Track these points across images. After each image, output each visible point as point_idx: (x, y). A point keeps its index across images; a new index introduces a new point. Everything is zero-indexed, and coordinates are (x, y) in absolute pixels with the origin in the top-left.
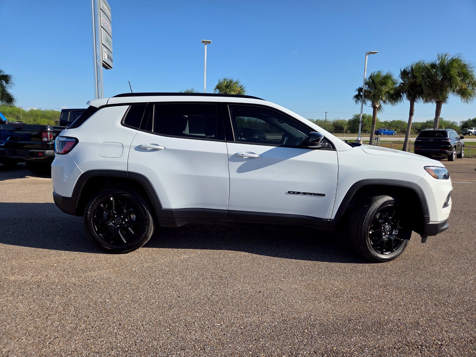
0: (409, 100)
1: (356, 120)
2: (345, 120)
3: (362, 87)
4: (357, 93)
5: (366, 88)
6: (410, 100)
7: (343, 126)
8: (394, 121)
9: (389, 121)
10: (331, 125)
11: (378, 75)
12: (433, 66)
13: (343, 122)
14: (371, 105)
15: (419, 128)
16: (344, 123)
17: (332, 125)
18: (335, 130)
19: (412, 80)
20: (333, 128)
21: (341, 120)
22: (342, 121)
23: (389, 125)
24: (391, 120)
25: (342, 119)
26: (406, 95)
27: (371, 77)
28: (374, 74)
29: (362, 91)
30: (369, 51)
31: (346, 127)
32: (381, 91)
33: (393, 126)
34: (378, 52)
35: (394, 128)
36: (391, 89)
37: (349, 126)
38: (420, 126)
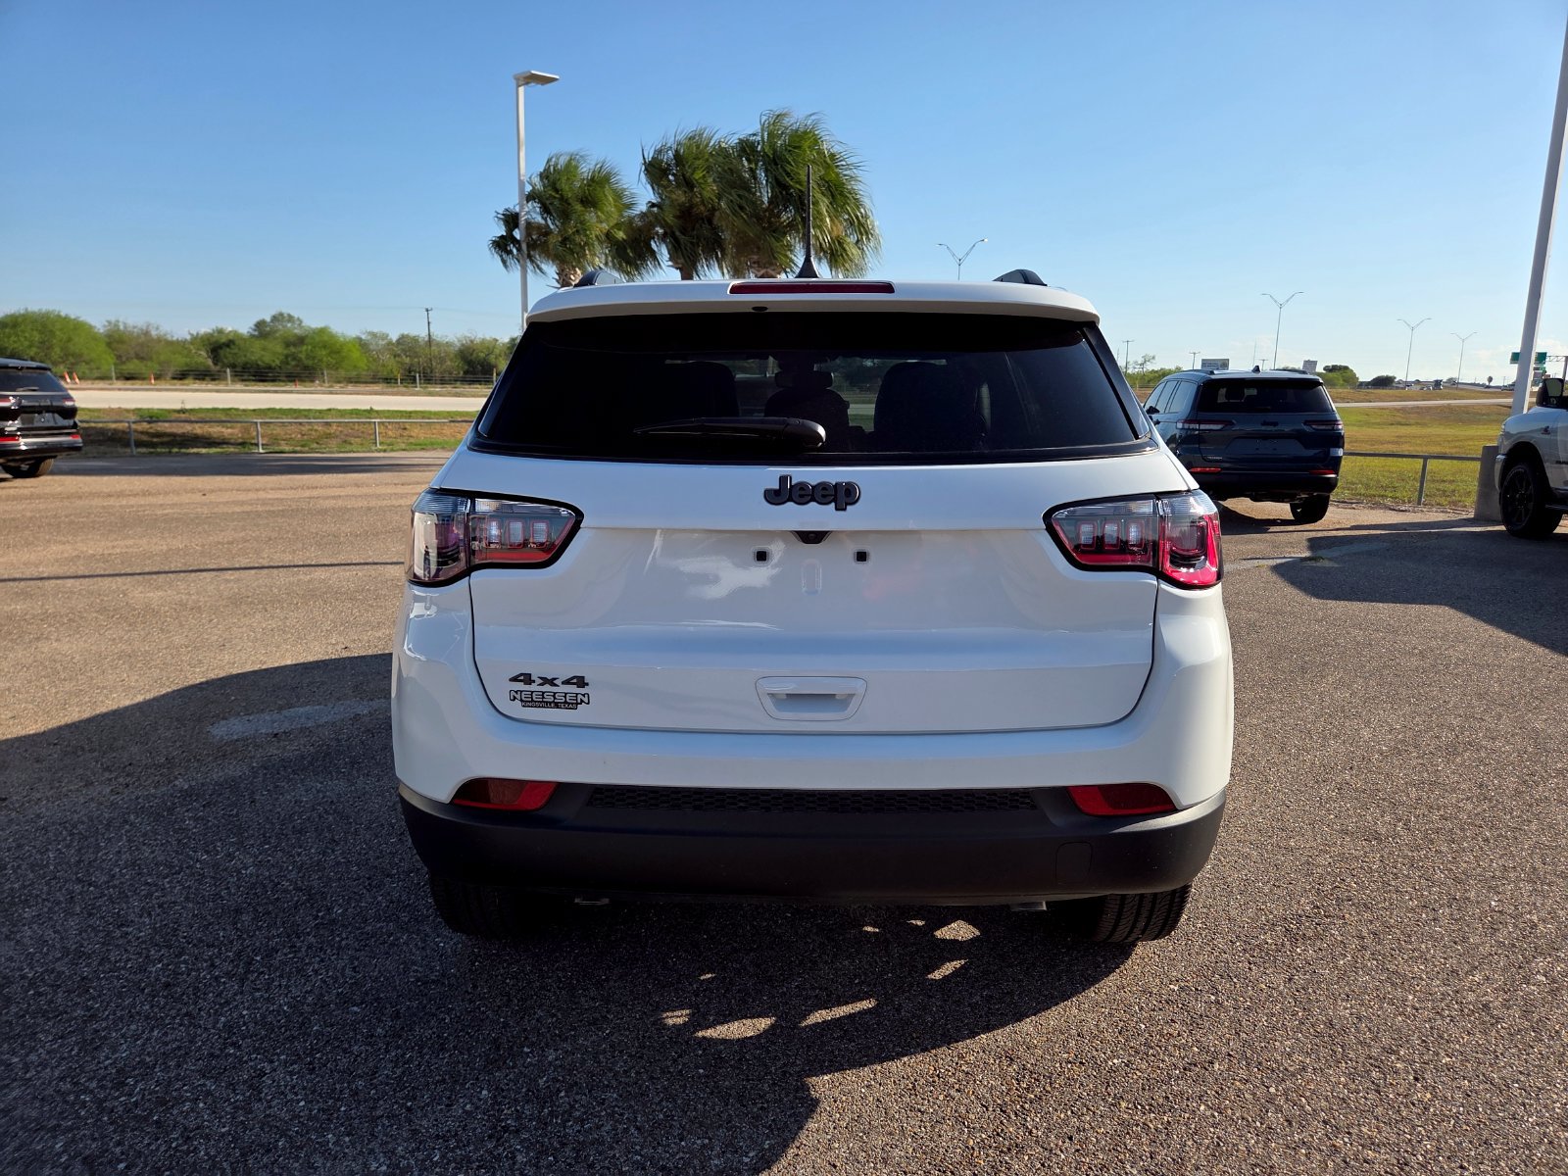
0: (677, 268)
2: (496, 340)
3: (517, 209)
4: (500, 231)
5: (533, 213)
6: (681, 269)
7: (492, 359)
10: (452, 356)
11: (571, 168)
12: (746, 148)
13: (490, 346)
14: (557, 281)
16: (497, 351)
17: (456, 356)
18: (466, 373)
19: (680, 196)
20: (458, 366)
21: (484, 341)
22: (490, 342)
25: (488, 338)
26: (667, 246)
27: (545, 176)
28: (556, 165)
29: (516, 225)
30: (523, 69)
31: (503, 362)
32: (582, 228)
34: (554, 80)
36: (618, 226)
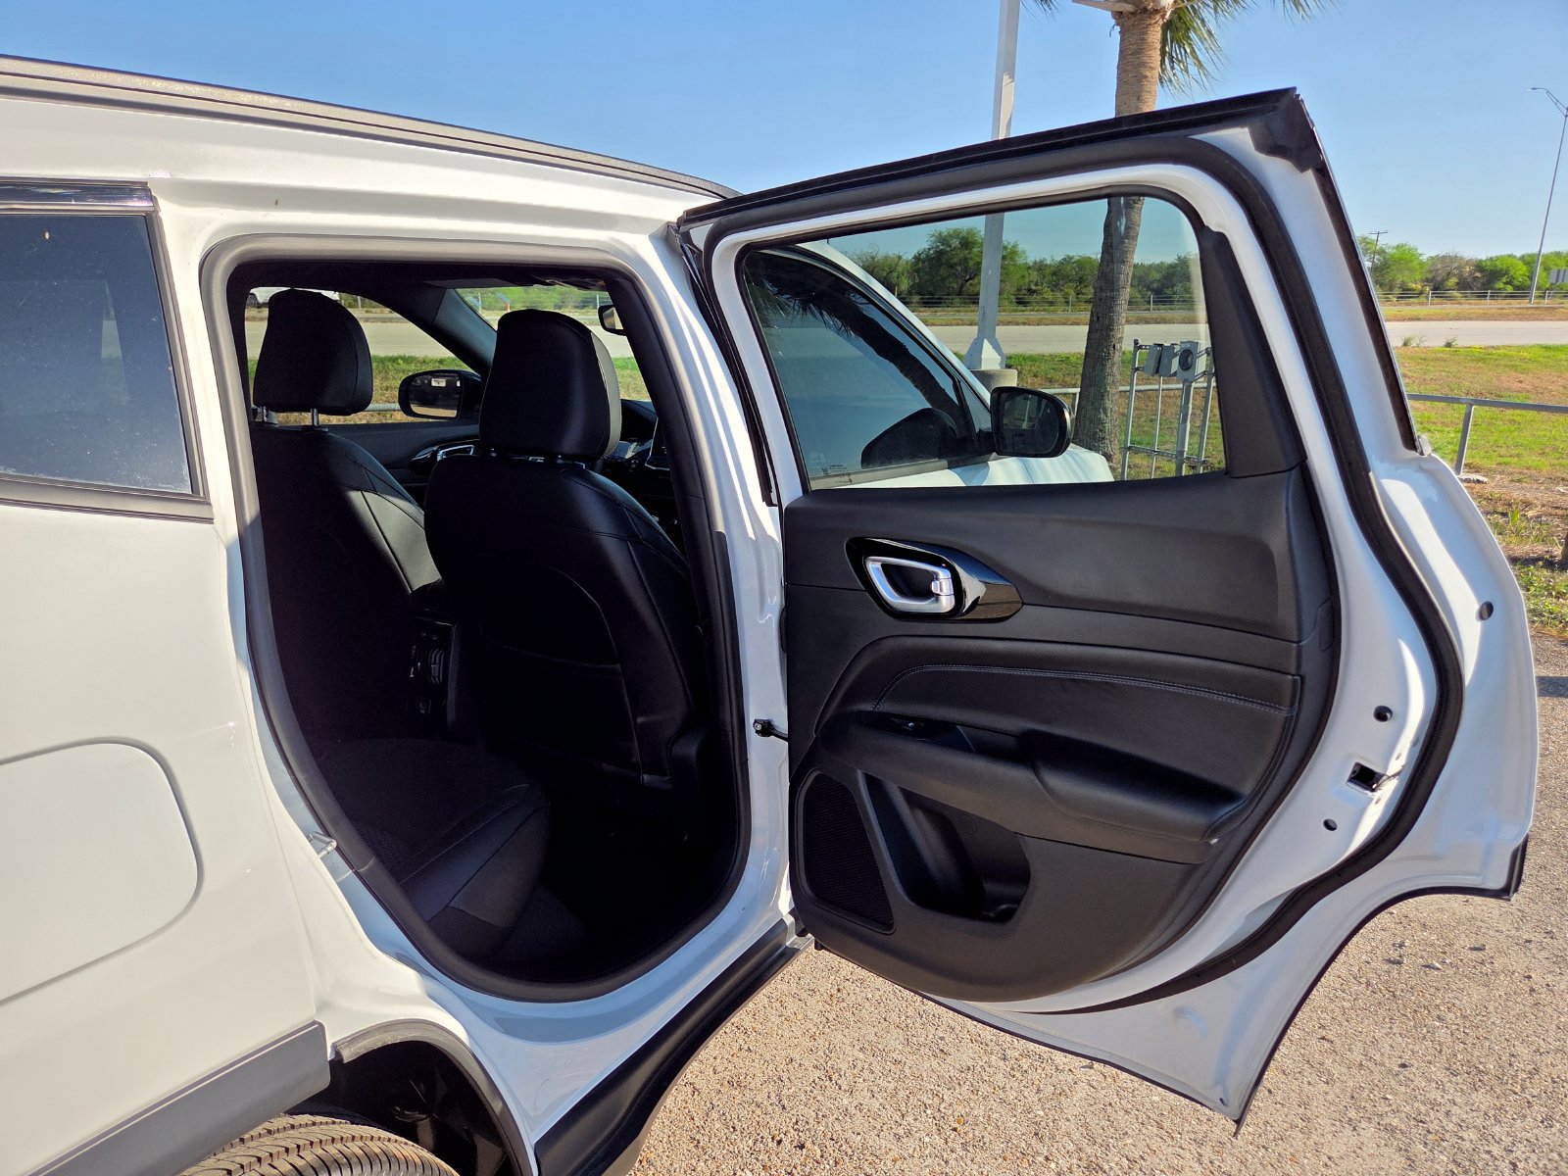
1: (940, 253)
2: (900, 257)
8: (1067, 260)
9: (1048, 262)
13: (893, 264)
15: (1155, 285)
16: (900, 269)
21: (886, 258)
22: (893, 259)
23: (1054, 273)
24: (1059, 258)
25: (891, 255)
31: (906, 281)
33: (1067, 279)
35: (1071, 284)
37: (917, 281)
38: (1157, 276)
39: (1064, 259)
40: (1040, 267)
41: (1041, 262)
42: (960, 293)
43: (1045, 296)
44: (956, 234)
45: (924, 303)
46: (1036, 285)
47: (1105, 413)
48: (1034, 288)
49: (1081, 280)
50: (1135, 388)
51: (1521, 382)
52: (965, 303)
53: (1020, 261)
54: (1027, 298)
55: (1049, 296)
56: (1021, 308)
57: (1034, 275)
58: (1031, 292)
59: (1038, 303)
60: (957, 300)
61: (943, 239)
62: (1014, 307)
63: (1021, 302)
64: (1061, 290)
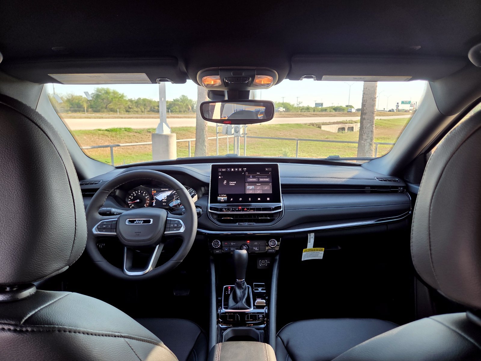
39: (138, 99)
40: (131, 101)
41: (131, 99)
42: (106, 108)
43: (135, 109)
44: (103, 89)
45: (94, 111)
46: (131, 106)
47: (205, 147)
48: (131, 107)
49: (145, 105)
50: (218, 137)
51: (281, 133)
52: (108, 111)
53: (124, 98)
54: (129, 110)
55: (136, 109)
56: (128, 113)
57: (129, 103)
58: (130, 108)
59: (133, 112)
60: (105, 110)
61: (98, 90)
62: (125, 113)
63: (127, 111)
64: (139, 108)
